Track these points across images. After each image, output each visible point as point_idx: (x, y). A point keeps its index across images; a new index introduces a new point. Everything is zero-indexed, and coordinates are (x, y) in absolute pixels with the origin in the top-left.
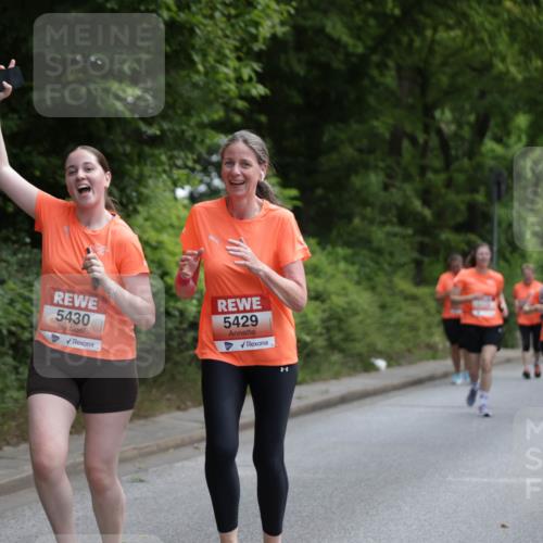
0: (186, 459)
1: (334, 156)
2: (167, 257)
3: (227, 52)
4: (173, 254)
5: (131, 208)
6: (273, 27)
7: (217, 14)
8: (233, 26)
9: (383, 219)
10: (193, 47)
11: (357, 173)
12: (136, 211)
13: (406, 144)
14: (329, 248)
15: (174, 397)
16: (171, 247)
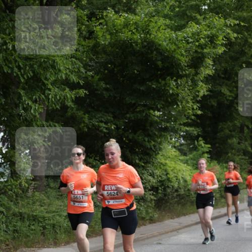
0: (175, 236)
1: (222, 133)
2: (168, 168)
3: (189, 101)
4: (170, 167)
5: (157, 152)
6: (204, 92)
7: (186, 89)
8: (191, 92)
9: (238, 154)
10: (178, 100)
11: (230, 139)
12: (158, 153)
13: (245, 128)
14: (221, 164)
15: (170, 214)
16: (169, 165)
